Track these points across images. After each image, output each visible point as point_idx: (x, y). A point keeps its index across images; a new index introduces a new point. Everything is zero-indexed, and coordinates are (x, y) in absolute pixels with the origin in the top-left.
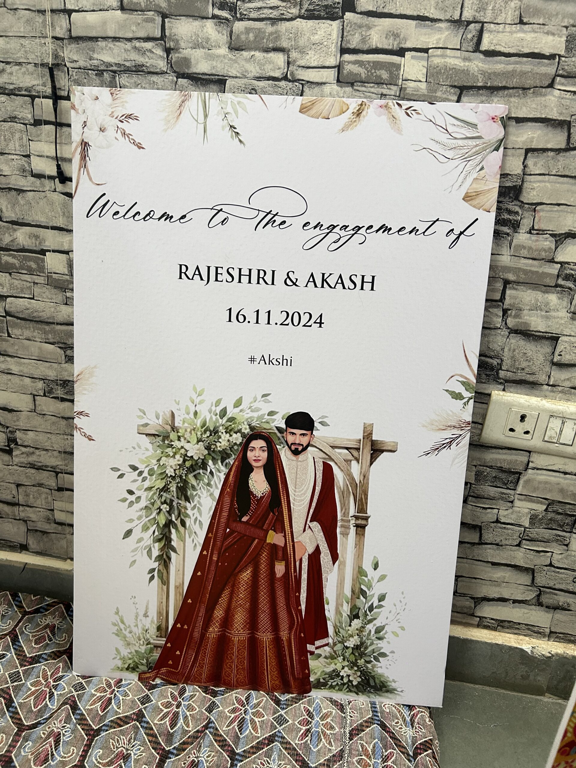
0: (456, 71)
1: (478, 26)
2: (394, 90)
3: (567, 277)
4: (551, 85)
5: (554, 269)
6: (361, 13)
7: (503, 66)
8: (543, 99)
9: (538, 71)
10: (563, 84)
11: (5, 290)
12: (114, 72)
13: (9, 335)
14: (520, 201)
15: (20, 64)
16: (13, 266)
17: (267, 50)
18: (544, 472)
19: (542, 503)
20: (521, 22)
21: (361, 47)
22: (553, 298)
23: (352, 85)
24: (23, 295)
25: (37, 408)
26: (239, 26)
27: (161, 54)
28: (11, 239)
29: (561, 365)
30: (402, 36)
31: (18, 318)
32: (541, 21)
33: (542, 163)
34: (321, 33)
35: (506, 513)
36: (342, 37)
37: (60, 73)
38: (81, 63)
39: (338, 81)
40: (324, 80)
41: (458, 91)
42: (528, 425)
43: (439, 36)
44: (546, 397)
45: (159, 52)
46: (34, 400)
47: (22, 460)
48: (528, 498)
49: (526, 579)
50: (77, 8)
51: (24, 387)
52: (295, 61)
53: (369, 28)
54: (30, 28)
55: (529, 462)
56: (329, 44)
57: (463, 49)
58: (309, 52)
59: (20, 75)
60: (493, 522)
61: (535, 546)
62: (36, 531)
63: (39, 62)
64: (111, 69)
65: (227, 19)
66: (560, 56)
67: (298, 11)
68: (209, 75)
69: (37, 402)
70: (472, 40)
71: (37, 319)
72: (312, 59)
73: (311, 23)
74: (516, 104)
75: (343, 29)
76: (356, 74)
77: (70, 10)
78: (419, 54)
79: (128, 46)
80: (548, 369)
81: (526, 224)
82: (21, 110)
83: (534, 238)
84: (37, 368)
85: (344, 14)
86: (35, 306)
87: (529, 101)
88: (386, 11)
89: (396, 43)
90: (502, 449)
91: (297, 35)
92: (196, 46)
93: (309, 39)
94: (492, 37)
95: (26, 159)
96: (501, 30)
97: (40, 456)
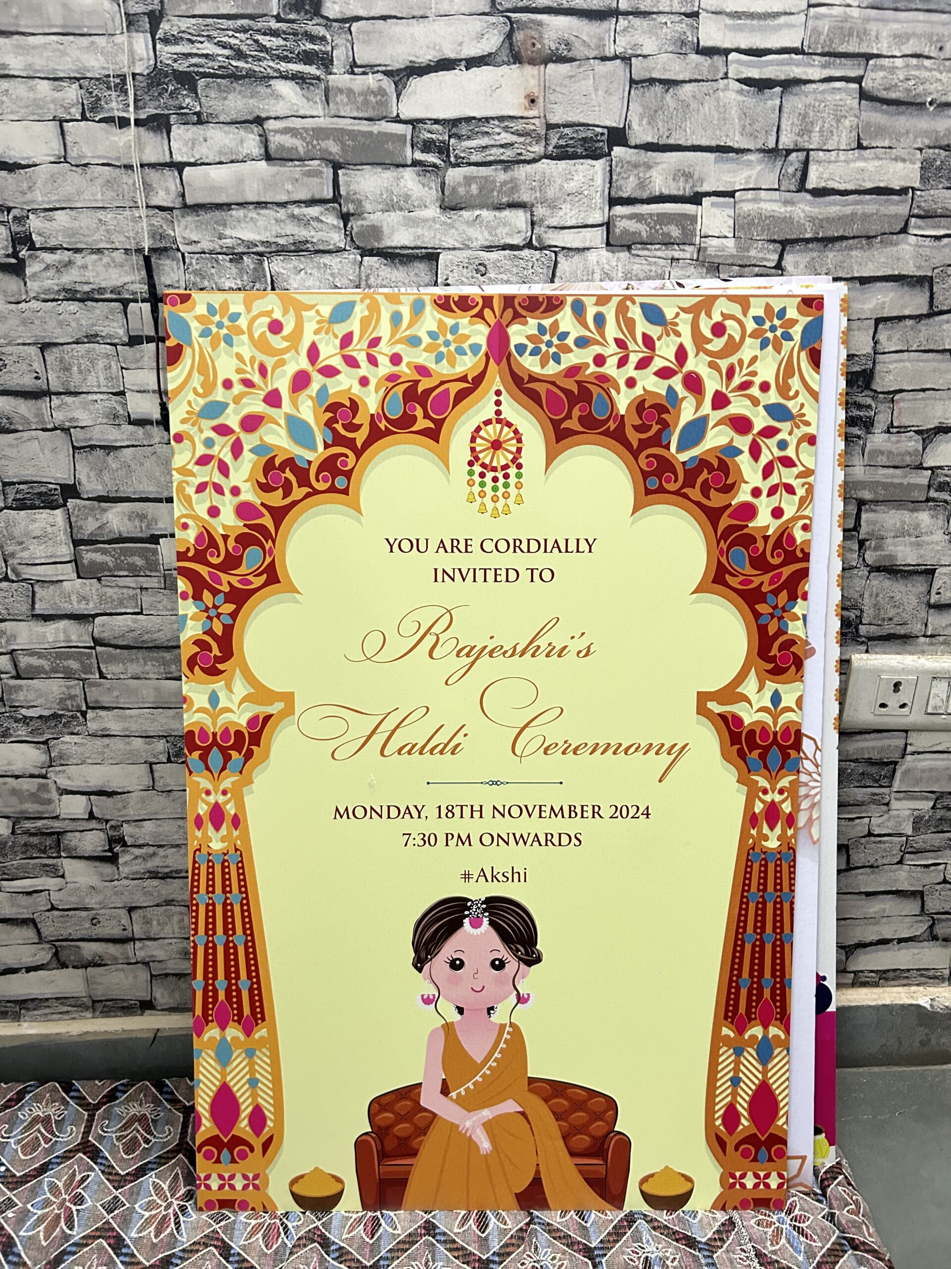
0: (773, 218)
1: (802, 156)
2: (689, 252)
3: (941, 487)
4: (904, 230)
5: (923, 478)
6: (636, 147)
7: (838, 208)
8: (895, 249)
9: (886, 212)
10: (919, 228)
11: (91, 605)
12: (261, 254)
13: (102, 676)
14: (871, 390)
15: (99, 251)
16: (103, 566)
17: (499, 207)
18: (928, 756)
19: (927, 799)
20: (860, 147)
21: (638, 194)
22: (924, 517)
23: (629, 248)
24: (123, 610)
25: (157, 783)
26: (454, 175)
27: (335, 222)
28: (98, 524)
29: (940, 607)
30: (696, 176)
31: (116, 647)
32: (886, 144)
33: (898, 336)
34: (579, 178)
35: (881, 820)
36: (610, 183)
37: (168, 262)
38: (205, 245)
39: (608, 244)
40: (587, 245)
41: (779, 247)
42: (904, 696)
43: (749, 173)
44: (923, 652)
45: (332, 220)
46: (152, 771)
47: (135, 868)
48: (908, 795)
49: (913, 907)
50: (192, 160)
51: (133, 754)
52: (542, 220)
53: (649, 167)
54: (114, 194)
55: (906, 745)
56: (592, 192)
57: (783, 188)
58: (563, 207)
59: (100, 269)
60: (864, 837)
61: (922, 859)
62: (167, 975)
63: (133, 246)
64: (254, 250)
65: (435, 166)
66: (913, 189)
67: (543, 149)
68: (412, 248)
69: (156, 775)
70: (794, 175)
71: (150, 645)
72: (568, 215)
73: (562, 164)
74: (859, 260)
75: (611, 171)
76: (634, 233)
77: (180, 163)
78: (721, 199)
79: (282, 213)
80: (923, 614)
81: (882, 421)
82: (107, 323)
83: (894, 438)
84: (154, 720)
85: (610, 150)
86: (145, 624)
87: (875, 253)
88: (671, 141)
89: (688, 186)
90: (869, 733)
91: (544, 183)
92: (390, 207)
93: (561, 188)
94: (821, 169)
95: (118, 398)
96: (833, 158)
97: (166, 857)
